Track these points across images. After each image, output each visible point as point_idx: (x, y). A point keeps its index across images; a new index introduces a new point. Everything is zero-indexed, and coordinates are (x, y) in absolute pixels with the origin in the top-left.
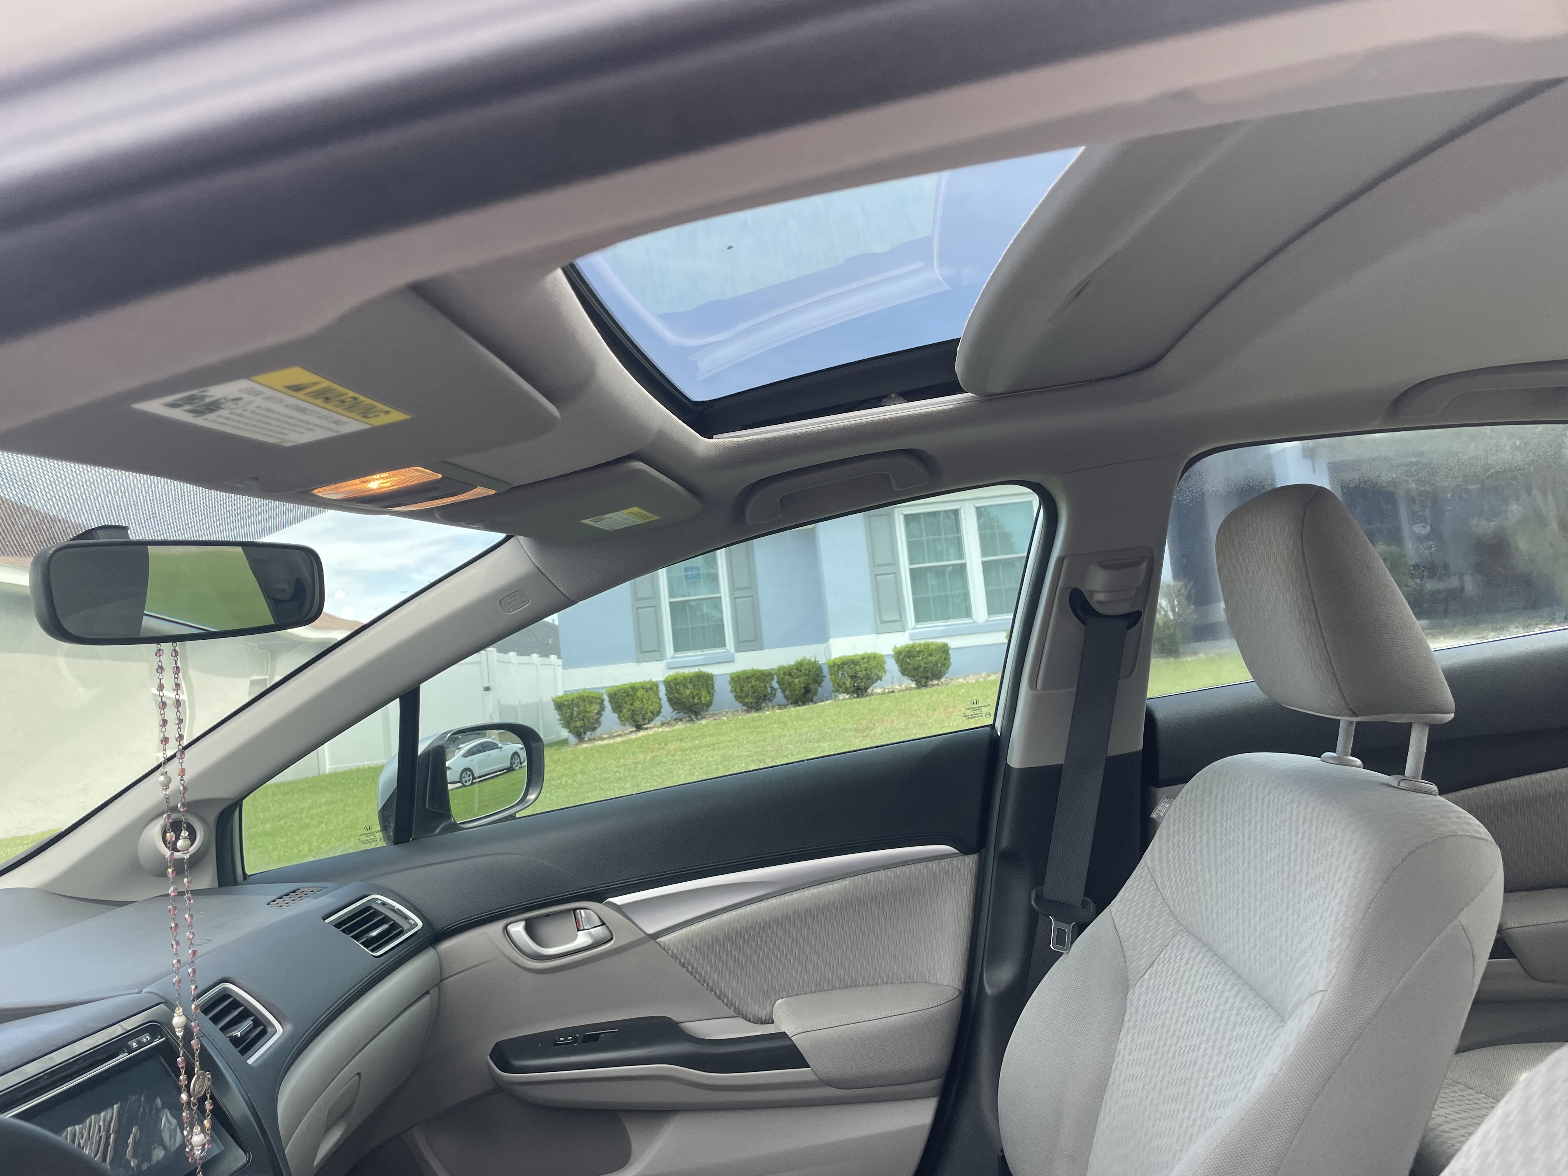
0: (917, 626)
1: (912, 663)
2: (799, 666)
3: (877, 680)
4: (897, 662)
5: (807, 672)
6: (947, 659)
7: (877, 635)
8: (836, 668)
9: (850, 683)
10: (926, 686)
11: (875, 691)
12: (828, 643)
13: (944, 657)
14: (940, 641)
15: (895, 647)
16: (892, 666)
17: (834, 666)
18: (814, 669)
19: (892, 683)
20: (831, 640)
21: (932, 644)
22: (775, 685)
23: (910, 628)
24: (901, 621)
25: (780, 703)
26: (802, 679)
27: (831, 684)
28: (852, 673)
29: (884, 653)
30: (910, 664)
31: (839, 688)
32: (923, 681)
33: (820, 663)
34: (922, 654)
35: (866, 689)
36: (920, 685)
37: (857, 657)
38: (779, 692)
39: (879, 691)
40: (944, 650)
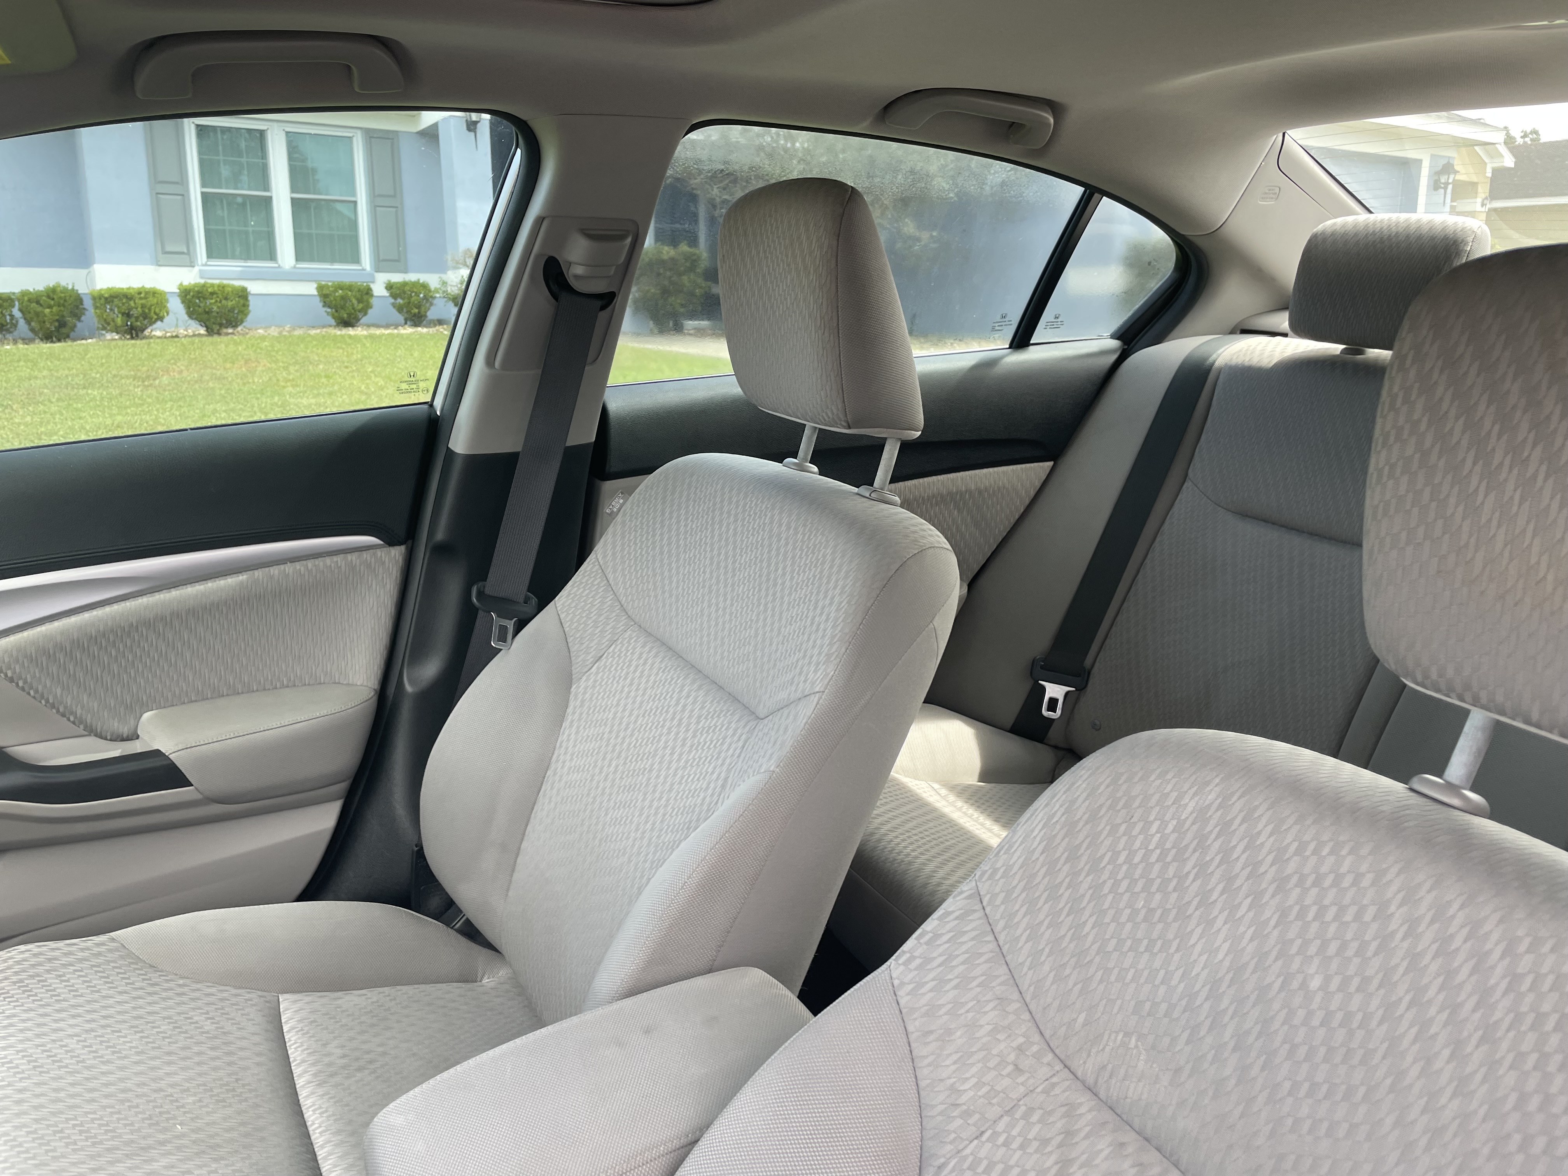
0: (209, 263)
1: (202, 305)
2: (51, 293)
3: (156, 320)
4: (183, 302)
5: (62, 302)
6: (246, 305)
7: (157, 267)
8: (103, 301)
9: (122, 320)
10: (219, 334)
11: (154, 333)
12: (91, 269)
13: (242, 302)
14: (237, 283)
15: (181, 284)
16: (176, 306)
17: (100, 299)
18: (72, 299)
19: (177, 326)
20: (95, 266)
21: (228, 286)
22: (16, 312)
23: (200, 263)
24: (188, 253)
25: (22, 335)
26: (55, 309)
27: (96, 320)
28: (124, 309)
29: (167, 290)
30: (199, 307)
31: (107, 325)
32: (216, 328)
33: (80, 292)
34: (215, 296)
35: (143, 330)
36: (210, 332)
37: (131, 291)
38: (22, 322)
39: (158, 333)
40: (243, 294)
